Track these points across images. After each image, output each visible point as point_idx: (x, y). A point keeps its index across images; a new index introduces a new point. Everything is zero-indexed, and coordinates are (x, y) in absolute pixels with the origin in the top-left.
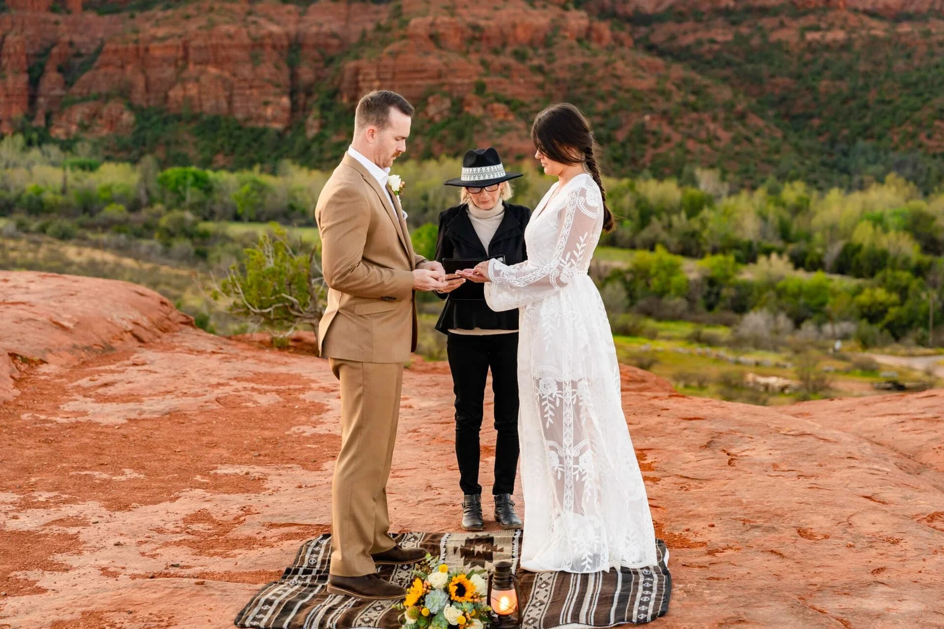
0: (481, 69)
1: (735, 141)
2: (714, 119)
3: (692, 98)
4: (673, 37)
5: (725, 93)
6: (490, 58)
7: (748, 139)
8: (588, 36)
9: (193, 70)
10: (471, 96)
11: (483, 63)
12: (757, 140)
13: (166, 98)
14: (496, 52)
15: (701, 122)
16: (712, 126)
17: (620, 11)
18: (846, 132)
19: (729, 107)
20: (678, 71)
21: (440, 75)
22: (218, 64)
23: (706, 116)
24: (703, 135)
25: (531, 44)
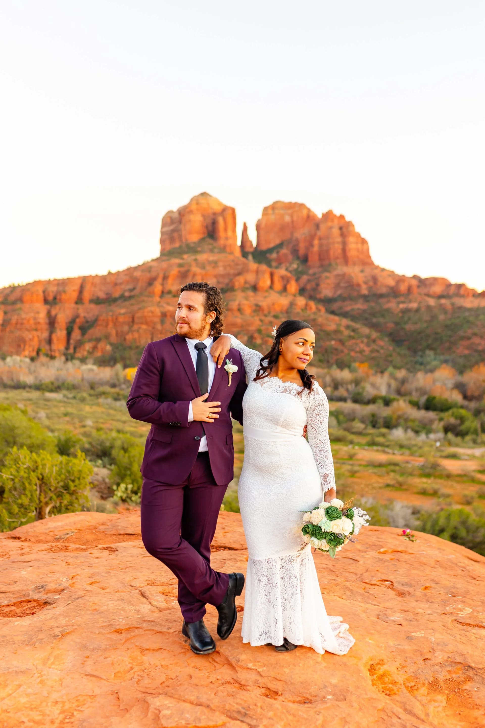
0: (260, 323)
1: (372, 351)
2: (362, 342)
3: (352, 334)
4: (341, 308)
5: (366, 331)
6: (263, 318)
7: (377, 351)
8: (306, 308)
9: (136, 327)
10: (256, 335)
11: (261, 321)
12: (382, 351)
13: (125, 339)
14: (266, 316)
15: (357, 344)
16: (362, 346)
17: (318, 296)
18: (420, 347)
19: (368, 337)
20: (345, 322)
21: (242, 326)
22: (147, 323)
23: (358, 341)
24: (358, 349)
25: (281, 312)
